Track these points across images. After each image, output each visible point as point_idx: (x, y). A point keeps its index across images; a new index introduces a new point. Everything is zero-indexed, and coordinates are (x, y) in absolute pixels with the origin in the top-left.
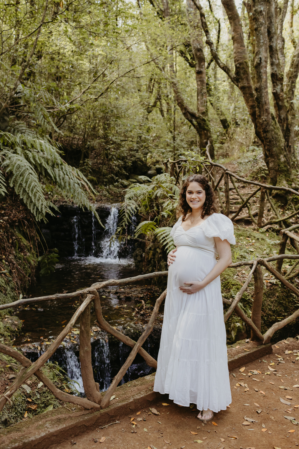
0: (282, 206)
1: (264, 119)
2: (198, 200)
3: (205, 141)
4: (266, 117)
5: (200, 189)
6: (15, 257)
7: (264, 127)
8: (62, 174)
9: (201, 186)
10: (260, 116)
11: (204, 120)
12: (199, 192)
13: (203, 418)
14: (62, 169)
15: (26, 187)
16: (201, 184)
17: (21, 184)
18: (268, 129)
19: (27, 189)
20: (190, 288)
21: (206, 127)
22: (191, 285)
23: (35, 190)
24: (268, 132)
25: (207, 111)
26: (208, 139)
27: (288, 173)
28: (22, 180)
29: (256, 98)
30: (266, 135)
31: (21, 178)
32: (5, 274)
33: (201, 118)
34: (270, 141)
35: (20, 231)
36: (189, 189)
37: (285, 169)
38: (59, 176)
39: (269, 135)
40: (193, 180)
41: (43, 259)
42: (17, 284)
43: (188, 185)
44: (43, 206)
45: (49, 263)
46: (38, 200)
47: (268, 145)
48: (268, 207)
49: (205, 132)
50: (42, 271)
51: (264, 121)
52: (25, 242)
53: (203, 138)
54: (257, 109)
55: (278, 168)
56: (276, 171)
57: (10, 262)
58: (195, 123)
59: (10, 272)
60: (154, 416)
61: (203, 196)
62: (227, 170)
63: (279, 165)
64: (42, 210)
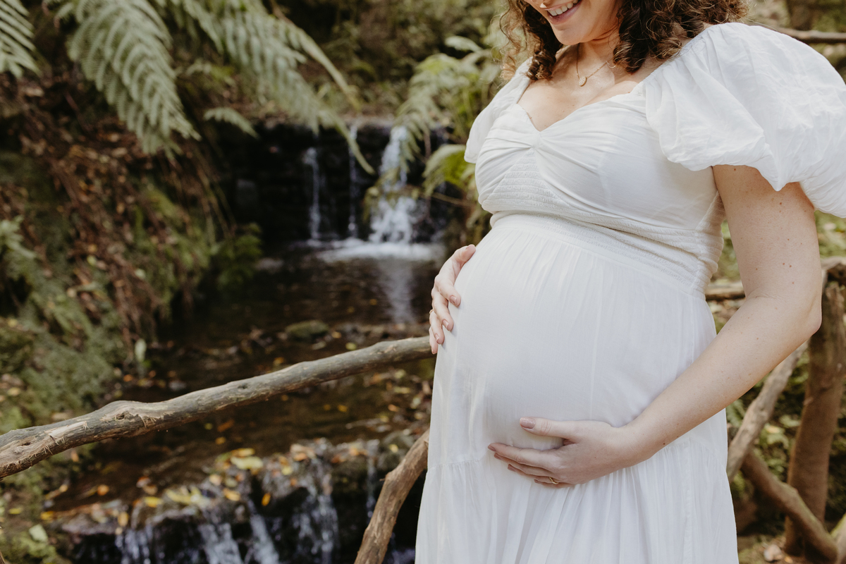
6: (131, 248)
8: (242, 33)
14: (244, 20)
15: (113, 56)
17: (99, 51)
19: (116, 65)
20: (553, 460)
22: (562, 443)
23: (141, 68)
28: (104, 41)
31: (101, 35)
32: (91, 293)
35: (159, 184)
38: (235, 38)
41: (223, 250)
42: (129, 317)
44: (165, 112)
45: (239, 259)
46: (151, 95)
50: (223, 279)
52: (169, 209)
57: (110, 262)
59: (110, 288)
64: (158, 123)
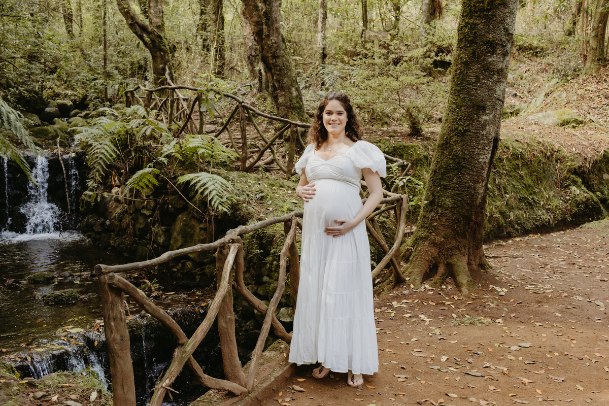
0: (298, 151)
1: (273, 41)
2: (338, 122)
3: (161, 66)
4: (276, 39)
5: (342, 109)
7: (273, 51)
9: (342, 105)
10: (268, 36)
11: (160, 37)
12: (340, 113)
13: (356, 384)
16: (344, 102)
18: (279, 54)
21: (163, 47)
22: (342, 223)
24: (278, 57)
25: (163, 25)
26: (165, 64)
27: (301, 111)
29: (264, 12)
30: (276, 61)
33: (156, 34)
34: (280, 70)
36: (328, 108)
37: (297, 105)
39: (279, 61)
40: (333, 97)
43: (327, 104)
47: (278, 75)
48: (282, 152)
49: (162, 53)
51: (273, 43)
53: (159, 62)
54: (264, 27)
55: (290, 104)
56: (287, 107)
58: (147, 39)
60: (300, 393)
61: (344, 118)
62: (243, 102)
63: (291, 101)
